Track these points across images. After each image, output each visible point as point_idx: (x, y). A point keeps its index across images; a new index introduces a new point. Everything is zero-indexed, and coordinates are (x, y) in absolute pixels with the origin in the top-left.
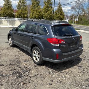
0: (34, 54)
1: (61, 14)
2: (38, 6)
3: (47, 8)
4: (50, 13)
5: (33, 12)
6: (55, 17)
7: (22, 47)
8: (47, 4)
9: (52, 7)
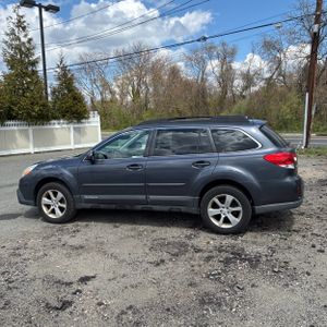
0: (210, 210)
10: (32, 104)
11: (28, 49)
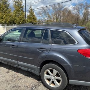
0: (45, 75)
1: (34, 19)
2: (7, 10)
3: (18, 12)
4: (23, 18)
5: (2, 16)
6: (28, 21)
7: (16, 66)
8: (17, 8)
9: (23, 11)
10: (20, 19)
11: (21, 3)
